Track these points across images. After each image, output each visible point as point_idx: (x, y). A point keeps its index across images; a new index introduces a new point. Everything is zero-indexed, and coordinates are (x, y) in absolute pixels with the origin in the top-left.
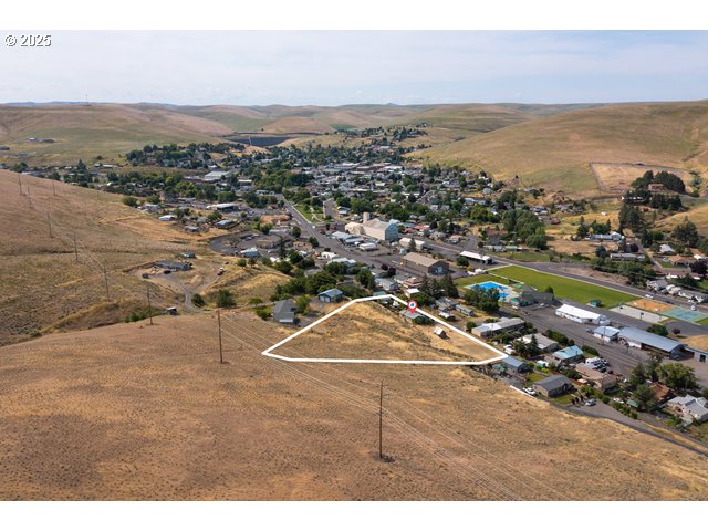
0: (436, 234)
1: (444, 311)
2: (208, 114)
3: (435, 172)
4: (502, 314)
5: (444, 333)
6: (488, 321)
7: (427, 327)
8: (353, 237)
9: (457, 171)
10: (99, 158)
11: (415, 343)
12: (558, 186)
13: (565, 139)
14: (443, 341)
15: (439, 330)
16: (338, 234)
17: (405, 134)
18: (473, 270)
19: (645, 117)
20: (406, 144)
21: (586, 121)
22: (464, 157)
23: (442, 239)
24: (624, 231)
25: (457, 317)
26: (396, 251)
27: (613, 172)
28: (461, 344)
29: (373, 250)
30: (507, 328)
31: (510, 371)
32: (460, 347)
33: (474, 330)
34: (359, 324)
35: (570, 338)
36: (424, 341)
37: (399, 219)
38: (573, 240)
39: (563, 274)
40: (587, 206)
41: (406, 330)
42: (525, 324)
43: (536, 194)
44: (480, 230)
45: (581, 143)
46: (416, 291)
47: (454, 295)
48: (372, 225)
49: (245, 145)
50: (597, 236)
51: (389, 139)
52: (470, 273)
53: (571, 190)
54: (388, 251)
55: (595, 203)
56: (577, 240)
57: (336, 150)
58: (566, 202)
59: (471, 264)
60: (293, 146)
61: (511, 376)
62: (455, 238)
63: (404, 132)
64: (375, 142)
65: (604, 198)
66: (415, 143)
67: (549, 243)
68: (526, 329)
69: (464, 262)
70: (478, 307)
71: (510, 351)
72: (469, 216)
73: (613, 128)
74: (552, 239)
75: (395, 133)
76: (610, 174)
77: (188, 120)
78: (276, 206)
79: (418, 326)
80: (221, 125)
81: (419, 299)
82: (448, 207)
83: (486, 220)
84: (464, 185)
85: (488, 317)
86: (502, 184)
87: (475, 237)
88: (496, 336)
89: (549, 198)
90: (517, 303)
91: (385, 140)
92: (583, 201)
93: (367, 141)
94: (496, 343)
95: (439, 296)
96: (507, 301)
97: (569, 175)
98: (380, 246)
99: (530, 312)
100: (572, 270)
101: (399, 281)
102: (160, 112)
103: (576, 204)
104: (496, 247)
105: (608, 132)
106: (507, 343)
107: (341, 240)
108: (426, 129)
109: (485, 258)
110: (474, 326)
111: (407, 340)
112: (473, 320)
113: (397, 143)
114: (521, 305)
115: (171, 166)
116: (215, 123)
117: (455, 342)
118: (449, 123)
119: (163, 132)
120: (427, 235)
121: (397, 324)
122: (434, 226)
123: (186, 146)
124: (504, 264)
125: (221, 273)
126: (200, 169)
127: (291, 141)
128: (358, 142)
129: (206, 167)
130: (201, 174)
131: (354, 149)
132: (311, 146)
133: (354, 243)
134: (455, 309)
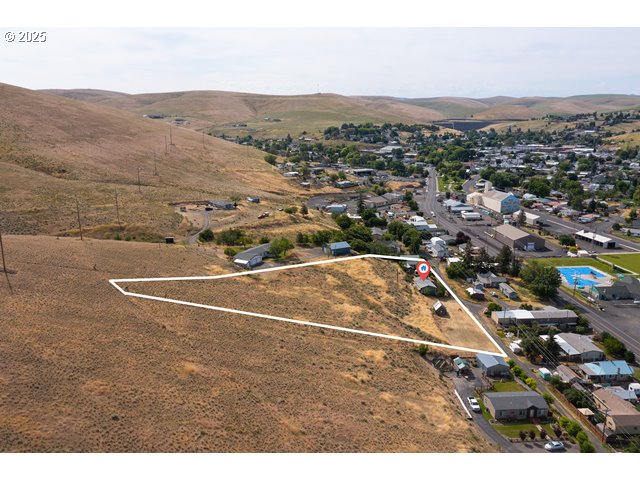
0: (568, 212)
2: (431, 104)
3: (629, 154)
5: (442, 309)
6: (523, 307)
8: (464, 205)
10: (304, 133)
15: (438, 305)
16: (450, 202)
17: (621, 119)
18: (575, 252)
20: (617, 128)
23: (571, 216)
29: (475, 220)
30: (544, 320)
33: (494, 314)
36: (397, 312)
37: (534, 194)
41: (387, 296)
42: (577, 320)
48: (490, 196)
49: (441, 127)
51: (598, 124)
52: (570, 254)
57: (534, 134)
59: (578, 244)
60: (492, 130)
62: (589, 217)
63: (620, 116)
64: (580, 126)
69: (569, 241)
72: (633, 198)
75: (607, 119)
77: (406, 108)
87: (618, 219)
90: (596, 294)
91: (593, 124)
93: (571, 125)
94: (510, 335)
96: (587, 289)
98: (488, 217)
102: (387, 102)
104: (633, 231)
107: (448, 208)
109: (607, 240)
113: (607, 128)
115: (355, 140)
116: (433, 112)
119: (369, 114)
120: (556, 211)
123: (381, 125)
124: (631, 250)
125: (262, 217)
126: (379, 144)
127: (493, 126)
128: (560, 127)
129: (386, 142)
130: (378, 148)
131: (554, 133)
132: (510, 130)
133: (460, 212)
134: (498, 287)
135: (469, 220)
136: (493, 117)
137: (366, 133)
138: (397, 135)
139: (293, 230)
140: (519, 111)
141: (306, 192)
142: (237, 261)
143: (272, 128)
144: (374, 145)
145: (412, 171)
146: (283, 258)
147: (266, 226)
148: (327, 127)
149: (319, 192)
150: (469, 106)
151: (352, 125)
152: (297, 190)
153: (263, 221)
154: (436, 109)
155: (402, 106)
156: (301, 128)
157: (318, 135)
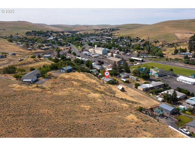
0: (121, 53)
1: (124, 78)
2: (57, 26)
3: (122, 38)
4: (151, 80)
5: (123, 89)
6: (145, 83)
7: (115, 86)
8: (90, 53)
9: (129, 38)
10: (17, 34)
11: (106, 95)
12: (163, 40)
13: (164, 28)
14: (122, 93)
15: (120, 87)
16: (85, 52)
17: (113, 30)
19: (188, 22)
20: (113, 32)
21: (169, 23)
22: (131, 34)
23: (123, 54)
24: (192, 52)
25: (130, 81)
26: (106, 57)
27: (182, 35)
28: (132, 95)
29: (97, 57)
30: (156, 87)
31: (165, 114)
32: (132, 97)
33: (139, 87)
34: (75, 83)
35: (191, 93)
36: (112, 93)
37: (108, 48)
38: (173, 54)
39: (174, 65)
40: (175, 45)
41: (102, 87)
42: (164, 85)
43: (156, 42)
44: (137, 52)
45: (169, 29)
46: (111, 69)
47: (129, 72)
48: (98, 49)
50: (182, 53)
51: (108, 31)
52: (135, 64)
53: (168, 40)
54: (103, 57)
55: (178, 44)
56: (174, 55)
57: (92, 34)
58: (167, 44)
59: (135, 62)
60: (80, 33)
61: (167, 117)
62: (128, 54)
63: (113, 29)
64: (104, 32)
65: (180, 42)
66: (116, 32)
67: (164, 56)
68: (165, 87)
69: (132, 61)
70: (139, 77)
71: (160, 99)
72: (133, 48)
73: (178, 25)
74: (165, 54)
75: (110, 30)
76: (181, 36)
78: (67, 45)
79: (109, 85)
80: (60, 29)
81: (112, 73)
82: (126, 46)
83: (139, 49)
84: (131, 41)
85: (145, 81)
86: (144, 40)
87: (136, 54)
88: (151, 91)
89: (161, 43)
90: (157, 75)
91: (107, 31)
92: (173, 43)
93: (102, 32)
94: (151, 94)
95: (121, 72)
96: (153, 74)
97: (167, 36)
98: (100, 56)
99: (164, 79)
100: (176, 64)
101: (104, 66)
103: (171, 45)
104: (144, 56)
105: (177, 26)
106: (157, 95)
107: (86, 54)
108: (119, 29)
109: (141, 59)
110: (139, 85)
111: (101, 93)
112: (138, 82)
113: (111, 32)
114: (159, 76)
115: (38, 36)
117: (129, 93)
118: (126, 27)
120: (118, 53)
121: (98, 83)
122: (121, 50)
123: (46, 31)
124: (148, 62)
125: (21, 60)
126: (47, 37)
127: (80, 32)
128: (99, 32)
129: (50, 36)
130: (48, 38)
131: (98, 34)
132: (85, 33)
133: (90, 55)
134: (129, 77)
135: (95, 57)
136: (78, 30)
137: (42, 33)
138: (52, 34)
139: (38, 65)
140: (85, 28)
141: (31, 52)
142: (24, 80)
143: (3, 32)
144: (46, 37)
145: (64, 44)
146: (46, 76)
147: (24, 64)
148: (26, 32)
149: (35, 51)
150: (70, 27)
151: (35, 31)
152: (27, 51)
153: (22, 62)
154: (59, 28)
155: (49, 27)
156: (16, 32)
157: (23, 34)
